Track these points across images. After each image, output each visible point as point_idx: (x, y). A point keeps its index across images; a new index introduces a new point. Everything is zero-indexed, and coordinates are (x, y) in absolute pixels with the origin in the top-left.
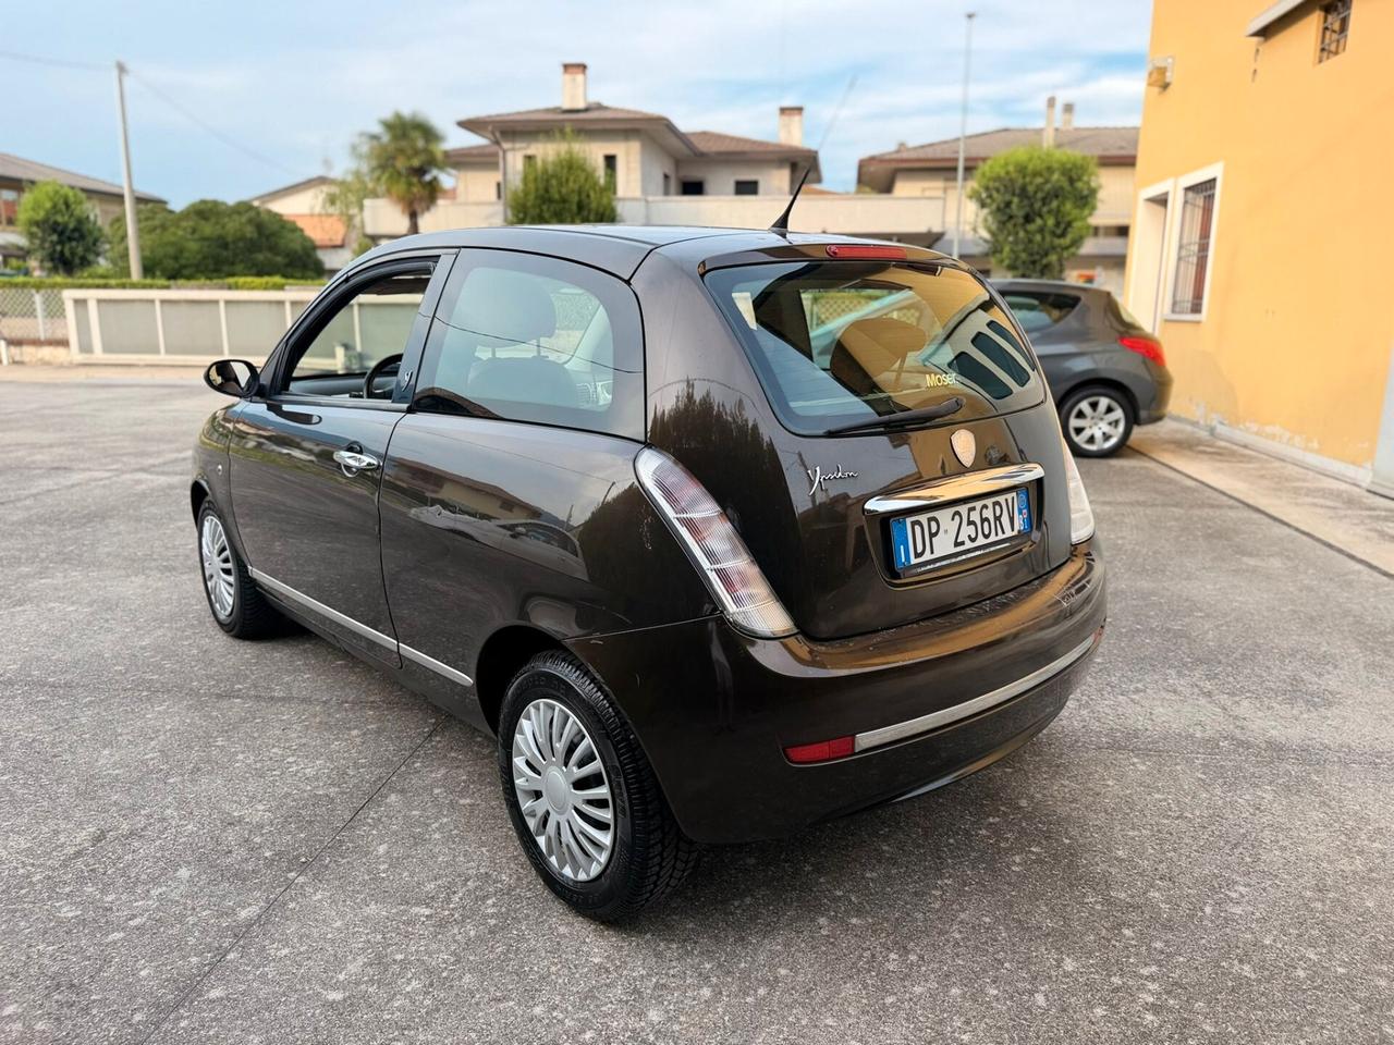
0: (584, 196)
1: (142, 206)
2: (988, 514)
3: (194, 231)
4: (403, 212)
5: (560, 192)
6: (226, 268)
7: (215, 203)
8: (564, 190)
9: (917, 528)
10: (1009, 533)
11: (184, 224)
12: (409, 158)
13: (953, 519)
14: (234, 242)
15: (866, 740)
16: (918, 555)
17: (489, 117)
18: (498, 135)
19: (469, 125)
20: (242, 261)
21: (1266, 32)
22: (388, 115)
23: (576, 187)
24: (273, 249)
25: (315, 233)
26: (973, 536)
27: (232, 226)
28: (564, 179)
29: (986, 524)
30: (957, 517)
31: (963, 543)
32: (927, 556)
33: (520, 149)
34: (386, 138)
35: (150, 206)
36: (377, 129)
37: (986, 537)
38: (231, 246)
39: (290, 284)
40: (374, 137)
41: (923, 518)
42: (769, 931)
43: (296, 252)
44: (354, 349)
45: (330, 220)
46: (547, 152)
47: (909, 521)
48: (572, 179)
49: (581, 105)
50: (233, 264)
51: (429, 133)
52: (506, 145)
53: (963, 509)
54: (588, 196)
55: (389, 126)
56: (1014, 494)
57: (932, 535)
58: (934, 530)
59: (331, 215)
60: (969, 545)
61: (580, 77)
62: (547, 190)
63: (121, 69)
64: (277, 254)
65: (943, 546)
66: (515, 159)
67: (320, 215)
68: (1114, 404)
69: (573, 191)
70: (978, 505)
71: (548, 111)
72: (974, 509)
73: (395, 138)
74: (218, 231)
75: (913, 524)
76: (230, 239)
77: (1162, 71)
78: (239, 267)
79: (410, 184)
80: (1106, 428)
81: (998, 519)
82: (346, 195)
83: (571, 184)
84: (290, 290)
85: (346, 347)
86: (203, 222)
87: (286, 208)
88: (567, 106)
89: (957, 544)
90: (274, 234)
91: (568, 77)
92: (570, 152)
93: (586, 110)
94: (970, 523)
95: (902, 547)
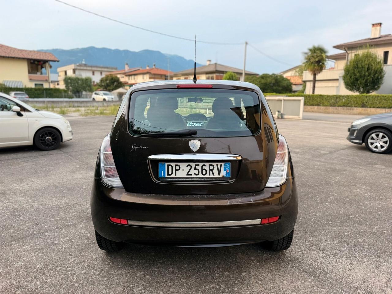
0: (370, 66)
1: (247, 76)
2: (206, 168)
3: (260, 82)
4: (312, 74)
5: (361, 65)
6: (265, 91)
7: (266, 74)
8: (363, 64)
9: (170, 167)
11: (258, 80)
12: (315, 58)
13: (187, 167)
14: (269, 84)
16: (168, 175)
17: (345, 44)
18: (346, 49)
19: (338, 47)
20: (270, 89)
22: (311, 47)
23: (368, 63)
24: (278, 86)
25: (292, 81)
26: (196, 174)
27: (269, 80)
28: (364, 60)
29: (204, 171)
30: (189, 166)
31: (191, 175)
32: (173, 176)
33: (353, 53)
34: (310, 53)
35: (252, 76)
36: (307, 51)
37: (204, 175)
38: (268, 85)
40: (306, 53)
41: (173, 164)
43: (285, 86)
44: (281, 112)
45: (297, 77)
46: (360, 52)
47: (166, 164)
48: (366, 60)
49: (378, 36)
50: (267, 90)
51: (322, 50)
52: (348, 52)
53: (193, 164)
54: (372, 65)
55: (310, 50)
56: (222, 164)
57: (177, 170)
59: (296, 76)
61: (378, 28)
62: (357, 65)
63: (247, 43)
64: (280, 87)
66: (352, 55)
67: (293, 76)
69: (366, 64)
70: (201, 164)
71: (366, 39)
72: (198, 165)
73: (312, 53)
74: (266, 81)
75: (168, 166)
76: (268, 83)
78: (269, 91)
79: (314, 66)
81: (211, 170)
82: (300, 70)
83: (366, 62)
85: (279, 112)
86: (262, 79)
87: (285, 76)
88: (372, 37)
89: (187, 174)
90: (280, 82)
91: (374, 28)
92: (368, 52)
93: (380, 38)
94: (196, 169)
95: (162, 171)
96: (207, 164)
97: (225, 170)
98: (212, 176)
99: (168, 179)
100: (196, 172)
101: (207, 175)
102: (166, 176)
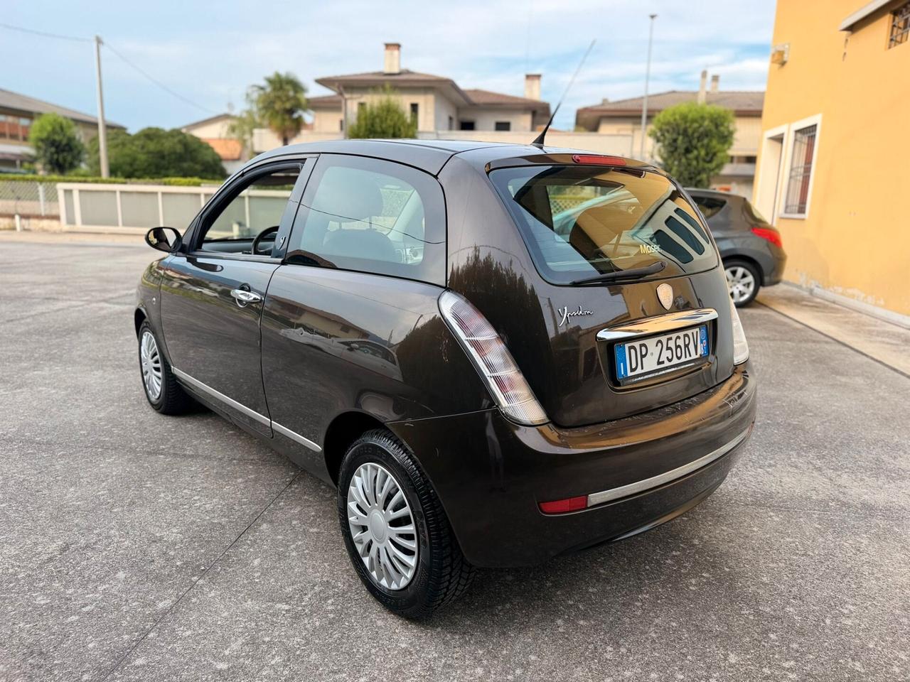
0: (397, 130)
1: (110, 131)
2: (681, 342)
3: (143, 147)
4: (279, 138)
5: (381, 127)
6: (163, 172)
7: (157, 130)
8: (384, 126)
9: (632, 351)
10: (694, 356)
11: (137, 143)
12: (283, 102)
13: (657, 346)
14: (169, 155)
15: (596, 498)
16: (632, 370)
17: (336, 77)
18: (342, 89)
19: (323, 82)
20: (174, 167)
21: (852, 28)
22: (271, 74)
23: (392, 123)
24: (194, 160)
25: (221, 150)
26: (670, 358)
27: (168, 145)
28: (384, 119)
29: (679, 349)
30: (659, 344)
31: (663, 362)
32: (639, 371)
33: (356, 99)
34: (269, 90)
35: (115, 131)
36: (263, 83)
37: (679, 358)
38: (167, 158)
39: (204, 183)
40: (262, 88)
41: (637, 344)
42: (523, 628)
43: (208, 162)
44: (245, 225)
45: (233, 142)
46: (373, 100)
47: (627, 346)
48: (389, 118)
49: (396, 70)
50: (167, 169)
51: (297, 87)
52: (347, 96)
53: (664, 339)
54: (400, 130)
55: (270, 81)
56: (698, 329)
57: (643, 356)
58: (644, 353)
59: (231, 139)
60: (667, 364)
61: (396, 52)
62: (373, 125)
63: (99, 41)
64: (196, 163)
65: (650, 364)
66: (352, 105)
67: (225, 139)
68: (747, 272)
69: (390, 127)
70: (674, 336)
71: (374, 74)
72: (671, 339)
73: (274, 89)
74: (159, 148)
75: (630, 348)
76: (166, 153)
77: (781, 53)
78: (172, 171)
79: (284, 120)
80: (741, 288)
81: (687, 346)
82: (243, 126)
83: (389, 122)
84: (205, 186)
85: (240, 224)
86: (149, 142)
87: (203, 134)
88: (387, 70)
89: (659, 363)
90: (195, 150)
91: (388, 52)
92: (388, 101)
93: (399, 74)
94: (668, 348)
95: (622, 364)
96: (681, 334)
97: (702, 342)
98: (689, 358)
99: (633, 380)
100: (669, 354)
101: (683, 359)
102: (630, 374)
